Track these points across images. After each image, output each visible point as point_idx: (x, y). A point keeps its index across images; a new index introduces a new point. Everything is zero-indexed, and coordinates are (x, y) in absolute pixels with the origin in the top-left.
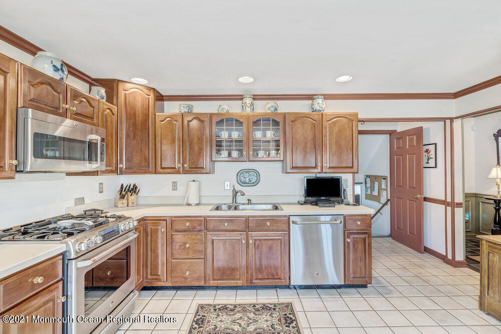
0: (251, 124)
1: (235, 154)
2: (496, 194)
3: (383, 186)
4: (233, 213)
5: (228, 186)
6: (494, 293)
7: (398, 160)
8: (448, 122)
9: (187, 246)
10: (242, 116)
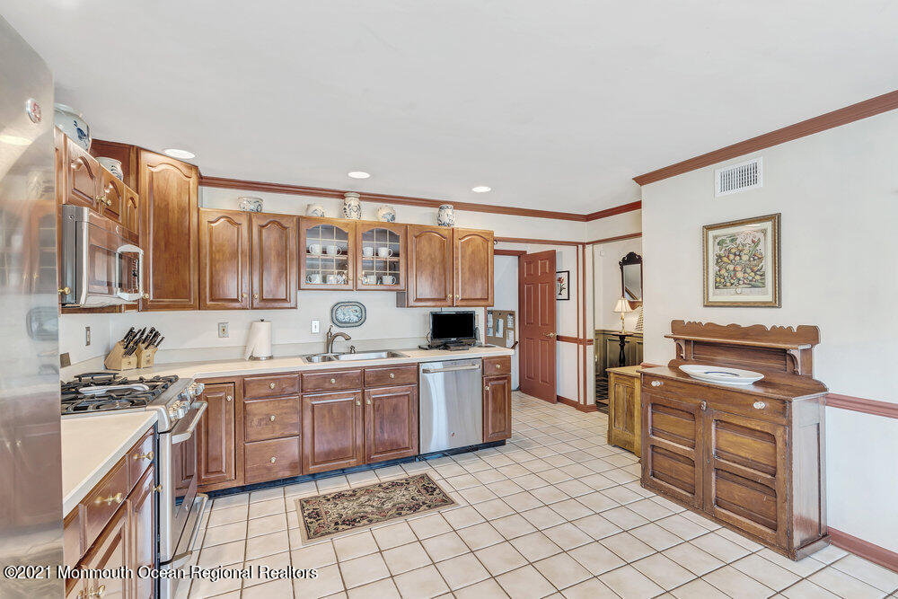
0: (360, 236)
1: (332, 279)
2: (620, 329)
3: (510, 325)
4: (327, 365)
5: (315, 326)
6: (619, 423)
7: (529, 290)
8: (580, 247)
9: (273, 418)
10: (347, 225)
